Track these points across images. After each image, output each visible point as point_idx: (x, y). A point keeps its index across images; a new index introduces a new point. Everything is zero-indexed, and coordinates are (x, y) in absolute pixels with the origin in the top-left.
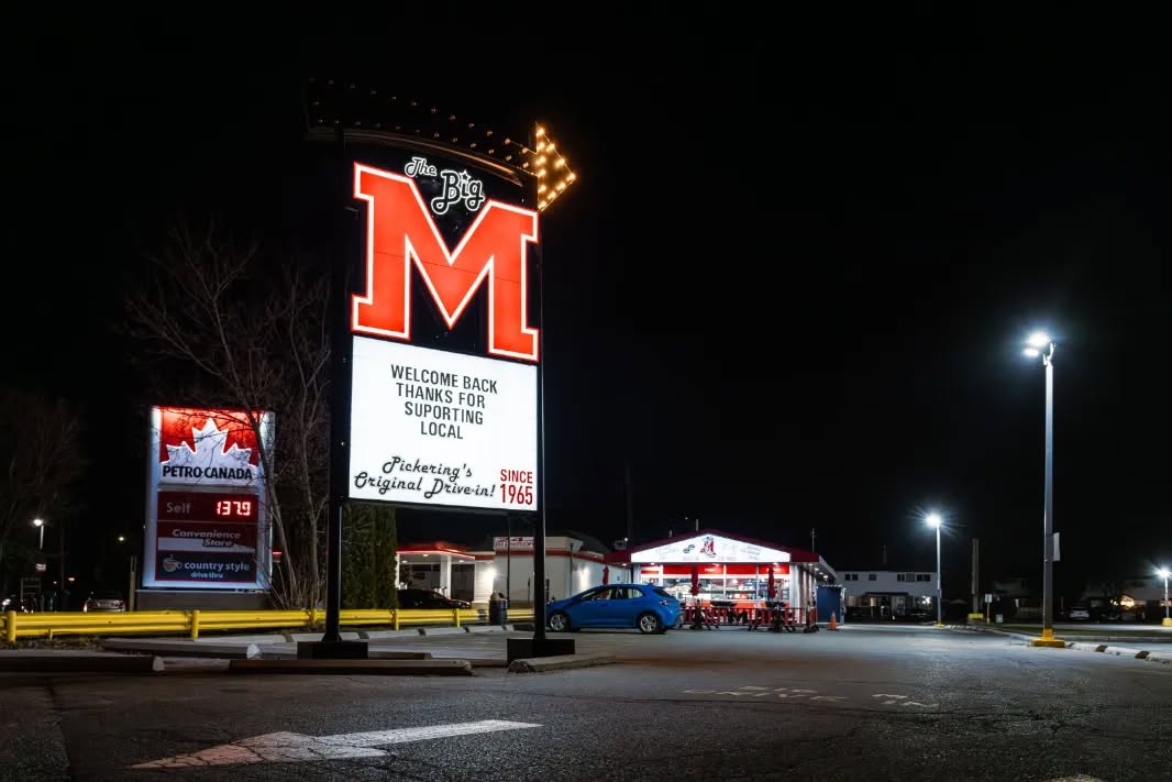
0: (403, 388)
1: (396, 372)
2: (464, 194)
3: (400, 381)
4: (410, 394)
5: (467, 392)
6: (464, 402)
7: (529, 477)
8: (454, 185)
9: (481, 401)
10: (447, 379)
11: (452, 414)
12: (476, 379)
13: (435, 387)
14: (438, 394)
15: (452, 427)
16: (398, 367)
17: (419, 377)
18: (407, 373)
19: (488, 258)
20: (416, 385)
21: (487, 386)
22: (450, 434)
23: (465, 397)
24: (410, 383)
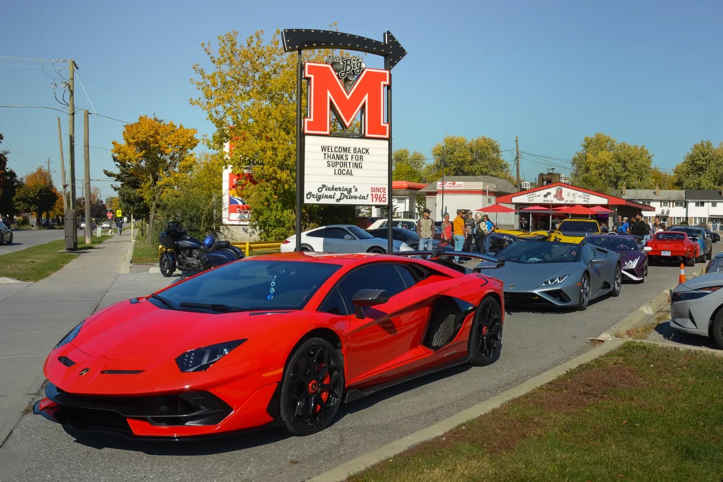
0: (326, 155)
1: (323, 149)
2: (354, 68)
3: (325, 153)
4: (329, 158)
5: (355, 154)
6: (354, 159)
7: (384, 190)
8: (349, 65)
9: (361, 158)
10: (345, 150)
11: (348, 164)
12: (359, 149)
13: (340, 154)
14: (342, 157)
15: (348, 170)
16: (324, 147)
17: (333, 150)
18: (328, 149)
19: (365, 95)
20: (332, 154)
21: (364, 151)
22: (347, 173)
23: (354, 157)
24: (329, 153)
